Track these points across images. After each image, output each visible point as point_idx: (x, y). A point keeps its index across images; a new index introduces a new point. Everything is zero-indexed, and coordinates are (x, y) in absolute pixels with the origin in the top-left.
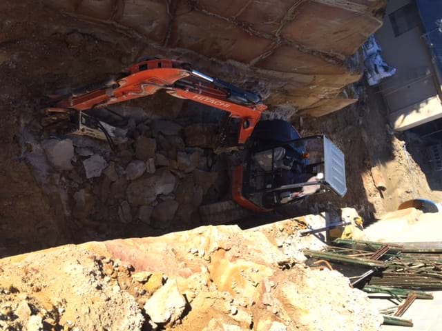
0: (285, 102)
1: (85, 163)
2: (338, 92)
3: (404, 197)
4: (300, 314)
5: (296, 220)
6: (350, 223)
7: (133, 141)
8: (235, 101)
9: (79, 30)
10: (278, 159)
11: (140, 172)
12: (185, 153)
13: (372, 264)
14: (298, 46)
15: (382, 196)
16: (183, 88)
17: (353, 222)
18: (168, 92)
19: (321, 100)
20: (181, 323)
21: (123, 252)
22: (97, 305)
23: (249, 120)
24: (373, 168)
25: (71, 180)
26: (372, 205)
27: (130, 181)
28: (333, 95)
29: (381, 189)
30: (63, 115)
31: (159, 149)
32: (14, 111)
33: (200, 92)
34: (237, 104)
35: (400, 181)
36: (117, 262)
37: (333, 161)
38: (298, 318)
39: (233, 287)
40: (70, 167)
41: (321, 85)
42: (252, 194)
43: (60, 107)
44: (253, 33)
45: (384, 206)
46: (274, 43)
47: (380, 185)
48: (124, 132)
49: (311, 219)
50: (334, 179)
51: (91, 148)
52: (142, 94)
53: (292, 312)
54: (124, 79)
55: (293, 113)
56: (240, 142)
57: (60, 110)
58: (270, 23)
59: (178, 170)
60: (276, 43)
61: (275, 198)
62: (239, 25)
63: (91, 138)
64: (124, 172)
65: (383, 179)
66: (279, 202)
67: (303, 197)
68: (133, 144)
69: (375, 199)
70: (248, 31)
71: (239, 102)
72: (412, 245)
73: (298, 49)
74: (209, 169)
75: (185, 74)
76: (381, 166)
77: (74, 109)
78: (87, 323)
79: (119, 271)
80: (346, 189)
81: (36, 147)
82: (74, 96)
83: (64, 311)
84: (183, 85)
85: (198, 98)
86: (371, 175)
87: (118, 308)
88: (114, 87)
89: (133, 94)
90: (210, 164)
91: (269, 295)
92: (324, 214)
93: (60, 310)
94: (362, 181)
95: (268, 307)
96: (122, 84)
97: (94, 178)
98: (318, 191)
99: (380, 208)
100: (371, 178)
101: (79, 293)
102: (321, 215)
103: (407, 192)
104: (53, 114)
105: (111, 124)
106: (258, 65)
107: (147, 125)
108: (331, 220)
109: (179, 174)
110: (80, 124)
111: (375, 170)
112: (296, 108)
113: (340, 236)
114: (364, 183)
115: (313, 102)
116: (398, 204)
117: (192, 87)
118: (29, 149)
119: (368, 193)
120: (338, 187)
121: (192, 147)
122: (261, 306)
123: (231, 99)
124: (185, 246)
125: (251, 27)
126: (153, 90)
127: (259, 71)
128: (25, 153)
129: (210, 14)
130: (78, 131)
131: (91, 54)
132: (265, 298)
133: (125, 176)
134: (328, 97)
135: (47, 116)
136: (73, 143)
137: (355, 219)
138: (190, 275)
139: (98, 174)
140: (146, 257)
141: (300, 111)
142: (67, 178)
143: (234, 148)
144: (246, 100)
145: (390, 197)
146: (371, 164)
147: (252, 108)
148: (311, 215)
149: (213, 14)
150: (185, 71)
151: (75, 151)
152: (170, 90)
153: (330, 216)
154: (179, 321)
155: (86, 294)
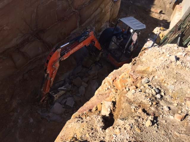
0: (102, 24)
1: (67, 104)
2: (113, 3)
3: (171, 6)
4: (148, 70)
5: (142, 51)
6: (160, 33)
7: (73, 84)
8: (82, 40)
9: (25, 73)
10: (116, 41)
11: (84, 89)
12: (90, 71)
13: (177, 36)
14: (84, 6)
15: (164, 14)
16: (64, 54)
17: (161, 31)
18: (62, 60)
19: (111, 11)
20: (115, 108)
21: (84, 109)
22: (85, 126)
23: (93, 41)
24: (151, 10)
25: (69, 112)
26: (163, 20)
27: (84, 95)
28: (112, 5)
29: (161, 12)
30: (46, 99)
31: (82, 78)
32: (34, 112)
33: (70, 50)
34: (83, 41)
35: (164, 3)
36: (84, 112)
37: (131, 22)
38: (149, 72)
39: (124, 85)
40: (64, 109)
41: (105, 7)
42: (121, 59)
43: (43, 97)
44: (67, 18)
45: (168, 16)
46: (76, 13)
47: (159, 11)
48: (68, 84)
49: (146, 45)
50: (137, 26)
51: (64, 98)
52: (57, 69)
53: (146, 72)
54: (47, 70)
55: (108, 24)
56: (100, 49)
57: (44, 98)
58: (68, 10)
59: (93, 77)
60: (77, 13)
61: (128, 52)
62: (61, 21)
63: (61, 96)
64: (80, 94)
65: (158, 9)
66: (131, 52)
67: (136, 42)
68: (74, 85)
69: (163, 17)
70: (65, 19)
71: (83, 39)
72: (184, 16)
73: (85, 6)
74: (102, 67)
75: (59, 50)
76: (153, 6)
77: (47, 94)
78: (85, 132)
79: (87, 114)
80: (145, 25)
81: (50, 114)
82: (42, 90)
83: (76, 136)
84: (63, 54)
85: (72, 52)
86: (153, 12)
87: (92, 121)
88: (48, 75)
89: (54, 71)
90: (101, 65)
91: (134, 75)
92: (149, 39)
93: (75, 136)
94: (152, 17)
95: (138, 79)
96: (48, 72)
97: (74, 105)
98: (138, 36)
99: (167, 17)
100: (154, 13)
101: (78, 128)
102: (148, 41)
103: (170, 3)
104: (43, 101)
105: (62, 87)
106: (80, 24)
107: (72, 75)
108: (153, 38)
109: (94, 78)
110: (54, 96)
111: (152, 10)
112: (107, 22)
113: (161, 39)
114: (154, 17)
115: (110, 14)
116: (172, 10)
117: (66, 51)
118: (49, 117)
119: (158, 18)
120: (141, 27)
121: (90, 67)
122: (136, 80)
123: (80, 41)
124: (103, 90)
125: (65, 17)
126: (58, 64)
127: (83, 25)
128: (49, 119)
129: (49, 28)
130: (55, 98)
131: (35, 75)
132: (134, 77)
133: (81, 95)
134: (112, 8)
135: (43, 104)
136: (58, 102)
137: (160, 30)
138: (109, 95)
139: (74, 103)
140: (92, 104)
141: (109, 21)
142: (67, 113)
143: (101, 53)
144: (84, 37)
145: (167, 11)
146: (149, 9)
147: (89, 37)
148: (145, 44)
149: (50, 27)
150: (58, 49)
151: (61, 104)
152: (61, 59)
153: (151, 38)
154: (114, 108)
155: (80, 126)
